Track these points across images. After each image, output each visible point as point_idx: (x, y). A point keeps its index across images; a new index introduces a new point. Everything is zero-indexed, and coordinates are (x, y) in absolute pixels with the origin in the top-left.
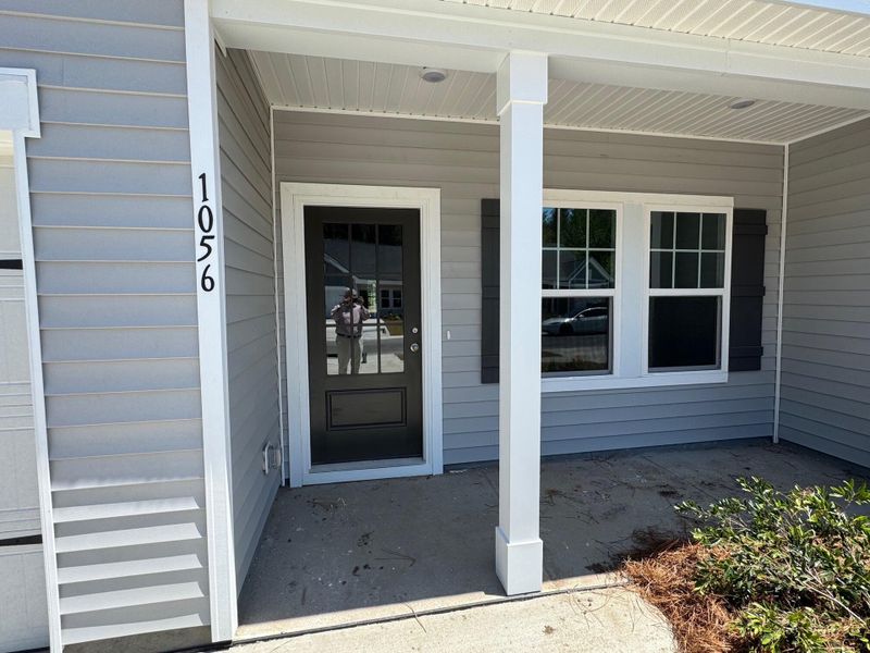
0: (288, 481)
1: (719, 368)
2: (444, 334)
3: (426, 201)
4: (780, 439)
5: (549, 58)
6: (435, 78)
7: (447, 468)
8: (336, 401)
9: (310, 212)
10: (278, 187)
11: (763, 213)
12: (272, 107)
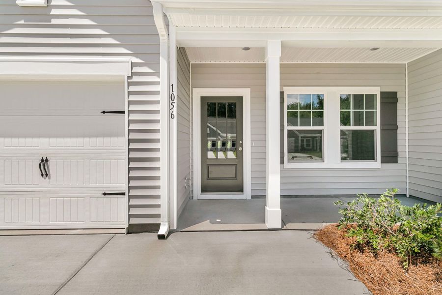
0: (192, 197)
1: (376, 161)
2: (252, 144)
3: (245, 93)
4: (410, 195)
5: (282, 42)
6: (247, 49)
7: (253, 197)
8: (211, 168)
9: (203, 99)
10: (192, 90)
11: (396, 93)
12: (191, 63)
